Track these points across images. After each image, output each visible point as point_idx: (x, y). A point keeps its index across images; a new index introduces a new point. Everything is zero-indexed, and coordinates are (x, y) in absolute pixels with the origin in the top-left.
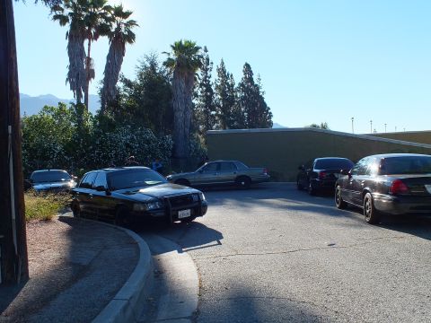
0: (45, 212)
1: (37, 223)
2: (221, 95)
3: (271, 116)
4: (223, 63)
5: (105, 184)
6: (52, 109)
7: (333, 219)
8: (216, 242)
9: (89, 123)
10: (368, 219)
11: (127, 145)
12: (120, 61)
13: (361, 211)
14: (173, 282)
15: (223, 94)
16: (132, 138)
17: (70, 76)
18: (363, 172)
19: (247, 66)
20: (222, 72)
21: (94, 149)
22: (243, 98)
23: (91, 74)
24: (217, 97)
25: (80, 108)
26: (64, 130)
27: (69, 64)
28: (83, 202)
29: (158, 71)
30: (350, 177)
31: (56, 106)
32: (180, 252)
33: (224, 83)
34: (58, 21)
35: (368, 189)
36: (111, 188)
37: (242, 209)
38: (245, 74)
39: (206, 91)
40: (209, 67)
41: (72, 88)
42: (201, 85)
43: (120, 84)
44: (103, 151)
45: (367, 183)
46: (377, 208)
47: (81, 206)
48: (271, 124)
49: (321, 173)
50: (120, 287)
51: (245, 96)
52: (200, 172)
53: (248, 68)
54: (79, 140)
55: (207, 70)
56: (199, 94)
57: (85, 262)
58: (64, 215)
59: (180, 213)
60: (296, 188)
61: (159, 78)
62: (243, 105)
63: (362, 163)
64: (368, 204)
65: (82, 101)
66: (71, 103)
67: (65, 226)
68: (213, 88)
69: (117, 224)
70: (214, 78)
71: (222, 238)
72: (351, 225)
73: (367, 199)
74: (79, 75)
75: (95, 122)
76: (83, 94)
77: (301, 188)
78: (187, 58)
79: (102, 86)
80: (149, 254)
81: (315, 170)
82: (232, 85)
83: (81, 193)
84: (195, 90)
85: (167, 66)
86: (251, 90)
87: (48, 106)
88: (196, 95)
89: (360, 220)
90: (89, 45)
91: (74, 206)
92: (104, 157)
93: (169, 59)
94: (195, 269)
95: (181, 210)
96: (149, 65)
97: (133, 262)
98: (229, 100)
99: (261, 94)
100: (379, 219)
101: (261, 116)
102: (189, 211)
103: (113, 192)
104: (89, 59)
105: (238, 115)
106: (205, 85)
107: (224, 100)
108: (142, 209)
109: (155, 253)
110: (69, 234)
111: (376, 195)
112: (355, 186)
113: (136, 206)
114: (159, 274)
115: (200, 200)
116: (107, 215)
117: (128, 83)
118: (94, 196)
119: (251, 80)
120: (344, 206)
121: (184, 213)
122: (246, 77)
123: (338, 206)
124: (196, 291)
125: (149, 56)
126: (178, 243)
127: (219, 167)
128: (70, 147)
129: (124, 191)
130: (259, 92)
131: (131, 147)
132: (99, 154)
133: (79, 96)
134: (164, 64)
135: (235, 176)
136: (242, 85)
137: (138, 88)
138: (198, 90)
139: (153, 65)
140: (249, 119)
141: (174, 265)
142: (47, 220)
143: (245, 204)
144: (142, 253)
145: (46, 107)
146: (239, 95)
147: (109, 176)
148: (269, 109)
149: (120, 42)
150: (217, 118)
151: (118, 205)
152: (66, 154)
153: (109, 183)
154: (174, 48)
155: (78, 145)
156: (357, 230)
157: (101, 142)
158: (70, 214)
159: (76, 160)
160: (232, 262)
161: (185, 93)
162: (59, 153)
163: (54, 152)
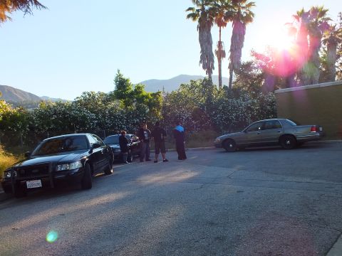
6: (187, 86)
11: (249, 108)
17: (202, 58)
21: (216, 114)
23: (222, 54)
25: (207, 83)
27: (200, 50)
31: (189, 83)
34: (191, 19)
41: (204, 68)
54: (203, 107)
59: (28, 183)
87: (184, 84)
90: (220, 31)
92: (227, 119)
95: (30, 180)
102: (39, 181)
104: (220, 43)
121: (35, 184)
131: (252, 110)
132: (221, 117)
133: (210, 73)
152: (193, 119)
155: (203, 109)
157: (224, 107)
159: (201, 123)
162: (187, 119)
163: (183, 118)
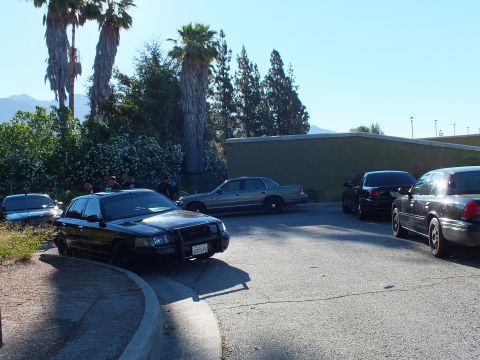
0: (22, 250)
1: (11, 265)
2: (243, 91)
3: (306, 117)
4: (244, 51)
5: (98, 213)
6: (28, 115)
7: (389, 252)
8: (241, 286)
9: (76, 132)
10: (435, 252)
11: (125, 159)
12: (114, 52)
13: (425, 241)
14: (188, 341)
15: (246, 90)
16: (131, 150)
17: (50, 71)
18: (427, 190)
19: (276, 54)
20: (244, 62)
22: (271, 95)
23: (77, 69)
24: (238, 94)
25: (64, 113)
26: (44, 142)
28: (70, 236)
29: (161, 64)
30: (411, 197)
31: (34, 111)
32: (196, 299)
33: (246, 76)
35: (434, 213)
36: (106, 217)
37: (274, 240)
38: (273, 64)
39: (224, 87)
40: (227, 56)
41: (53, 87)
42: (218, 79)
43: (114, 82)
44: (95, 166)
45: (432, 206)
46: (446, 237)
47: (68, 241)
48: (307, 127)
49: (374, 191)
50: (120, 351)
51: (274, 93)
52: (219, 192)
53: (276, 57)
54: (64, 155)
55: (224, 60)
56: (215, 90)
57: (75, 318)
58: (47, 253)
59: (194, 248)
60: (341, 209)
61: (163, 72)
62: (271, 104)
63: (427, 178)
64: (434, 232)
65: (67, 104)
66: (52, 107)
67: (48, 269)
68: (232, 82)
69: (114, 264)
70: (234, 70)
71: (249, 280)
72: (413, 260)
73: (433, 226)
74: (61, 71)
75: (83, 131)
76: (67, 94)
77: (348, 210)
78: (198, 46)
79: (91, 84)
80: (157, 303)
81: (365, 188)
82: (257, 79)
83: (68, 225)
84: (210, 86)
85: (174, 57)
86: (281, 84)
87: (23, 111)
88: (211, 93)
89: (425, 252)
90: (74, 31)
91: (59, 242)
92: (97, 175)
93: (176, 48)
94: (215, 322)
95: (195, 244)
96: (150, 56)
97: (137, 316)
98: (253, 98)
99: (294, 89)
100: (450, 251)
101: (295, 117)
102: (206, 245)
103: (108, 224)
104: (74, 50)
105: (265, 116)
106: (222, 80)
107: (246, 98)
108: (146, 244)
109: (164, 301)
110: (54, 279)
111: (445, 221)
112: (418, 209)
113: (139, 241)
114: (170, 331)
115: (219, 232)
116: (101, 252)
117: (124, 80)
118: (85, 228)
119: (280, 71)
120: (403, 234)
121: (201, 249)
122: (274, 69)
123: (395, 234)
124: (218, 353)
125: (151, 44)
126: (193, 288)
127: (242, 186)
128: (52, 164)
129: (122, 221)
130: (291, 87)
131: (130, 161)
132: (89, 171)
133: (62, 97)
134: (170, 54)
135: (264, 196)
136: (269, 78)
137: (138, 85)
138: (214, 86)
139: (156, 56)
140: (278, 121)
141: (190, 318)
142: (25, 260)
143: (278, 233)
144: (147, 303)
145: (19, 112)
146: (265, 90)
147: (103, 202)
148: (304, 107)
149: (113, 27)
150: (238, 121)
151: (115, 240)
152: (47, 172)
153: (103, 211)
154: (182, 34)
155: (62, 160)
156: (421, 267)
157: (92, 156)
158: (54, 251)
159: (60, 179)
160: (262, 313)
161: (196, 90)
162: (39, 171)
163: (32, 170)
